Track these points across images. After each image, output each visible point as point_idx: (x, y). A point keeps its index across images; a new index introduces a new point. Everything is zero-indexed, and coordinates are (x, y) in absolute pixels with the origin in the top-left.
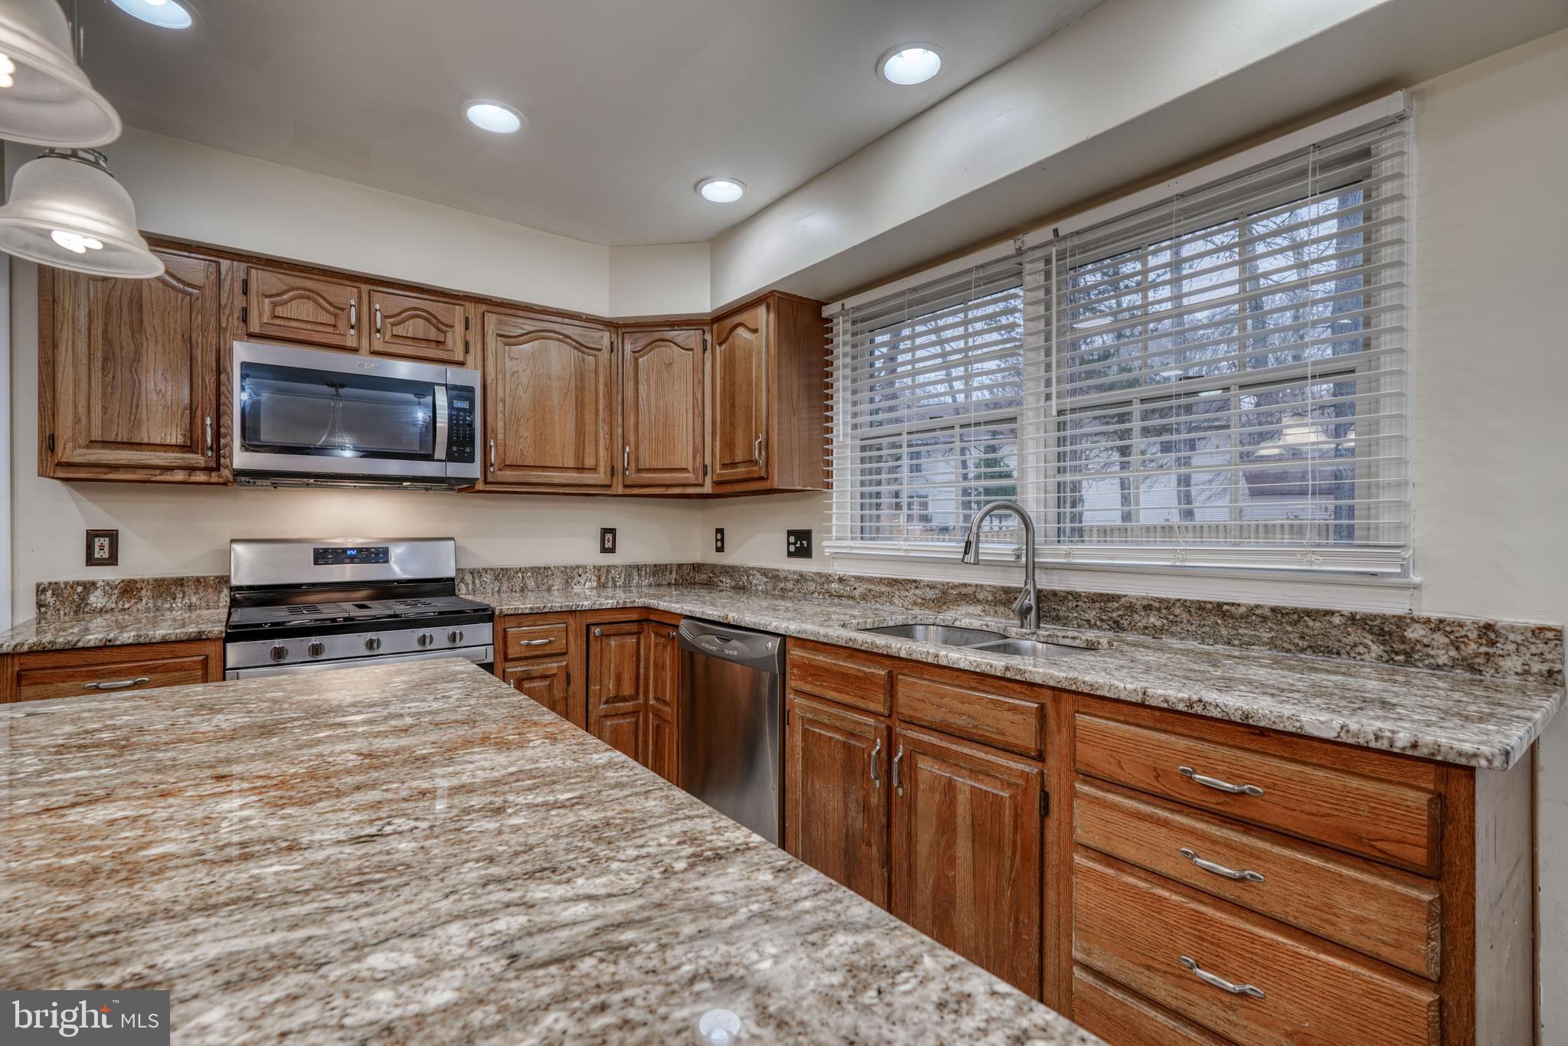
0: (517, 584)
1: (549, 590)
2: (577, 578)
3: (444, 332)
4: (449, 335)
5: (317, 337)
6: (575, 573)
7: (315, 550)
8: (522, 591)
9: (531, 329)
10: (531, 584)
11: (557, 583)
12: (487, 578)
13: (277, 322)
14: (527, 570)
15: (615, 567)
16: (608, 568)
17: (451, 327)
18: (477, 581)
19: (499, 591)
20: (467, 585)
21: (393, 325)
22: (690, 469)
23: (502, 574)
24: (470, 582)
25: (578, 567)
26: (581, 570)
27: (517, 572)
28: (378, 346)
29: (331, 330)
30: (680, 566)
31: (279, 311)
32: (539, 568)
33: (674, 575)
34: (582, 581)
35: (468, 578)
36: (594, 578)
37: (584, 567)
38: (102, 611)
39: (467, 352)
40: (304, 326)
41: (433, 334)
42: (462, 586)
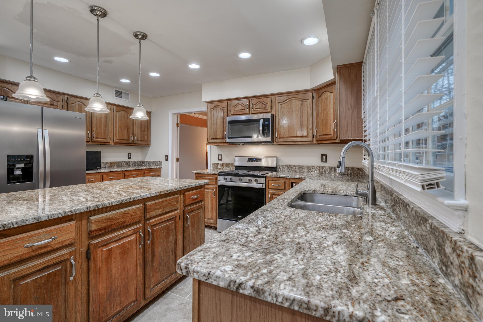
0: (294, 169)
1: (303, 172)
2: (312, 170)
3: (266, 105)
4: (267, 106)
5: (241, 113)
6: (311, 168)
7: (248, 159)
8: (295, 172)
9: (287, 98)
10: (298, 170)
11: (306, 171)
12: (286, 168)
13: (236, 111)
14: (296, 166)
15: (325, 167)
16: (323, 167)
17: (268, 103)
18: (283, 168)
19: (289, 171)
20: (280, 169)
21: (256, 106)
22: (332, 134)
23: (290, 167)
24: (281, 168)
25: (312, 166)
26: (313, 167)
27: (294, 167)
28: (253, 112)
29: (244, 110)
30: (352, 168)
31: (236, 109)
32: (300, 166)
33: (350, 172)
34: (314, 171)
35: (281, 167)
36: (318, 170)
37: (314, 167)
38: (220, 169)
39: (272, 109)
40: (239, 111)
41: (264, 106)
42: (279, 169)
